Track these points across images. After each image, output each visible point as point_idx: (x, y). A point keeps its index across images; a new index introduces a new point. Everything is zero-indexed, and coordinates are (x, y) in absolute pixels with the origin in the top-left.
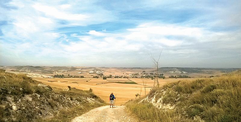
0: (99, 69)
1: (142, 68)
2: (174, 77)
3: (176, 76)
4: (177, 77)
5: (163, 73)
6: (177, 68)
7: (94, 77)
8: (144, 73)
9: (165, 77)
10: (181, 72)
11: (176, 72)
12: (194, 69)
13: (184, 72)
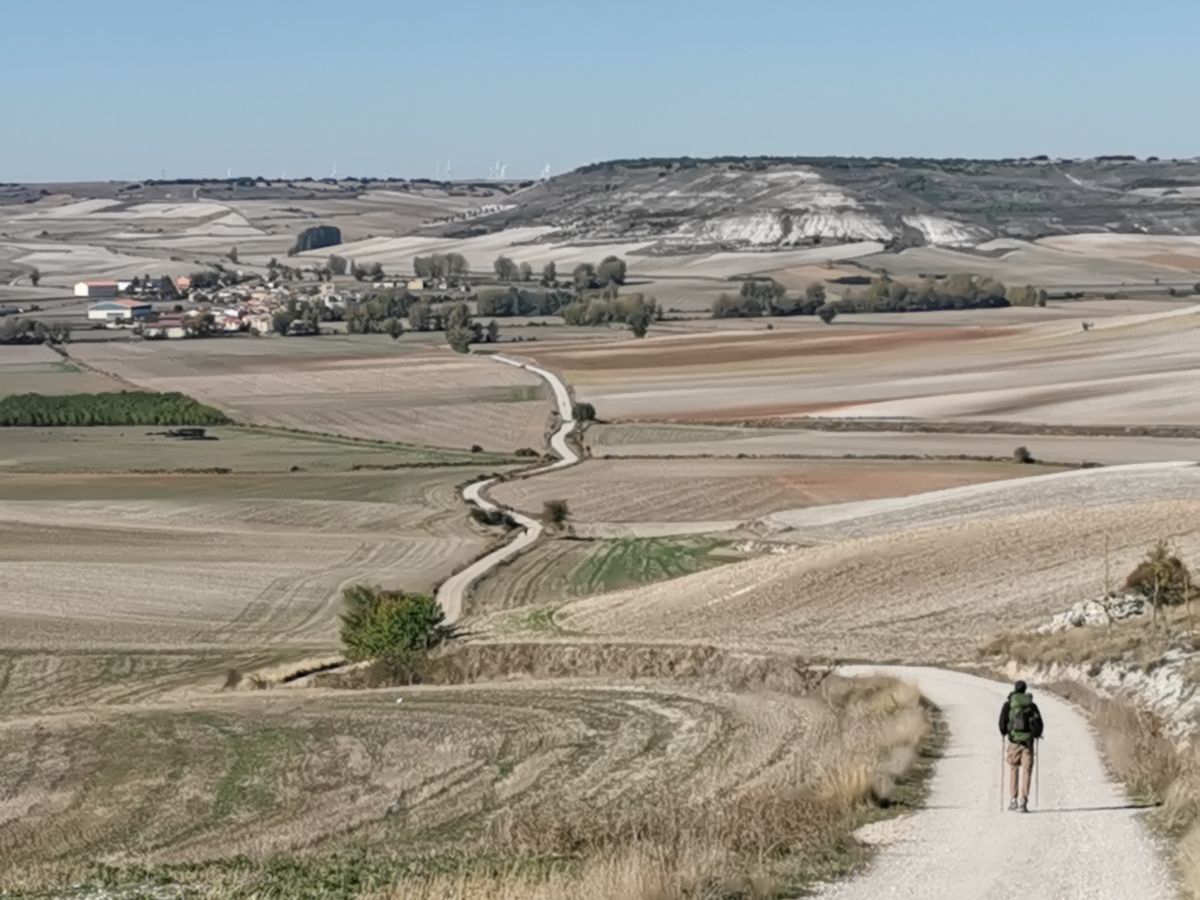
1: (287, 190)
2: (798, 310)
3: (817, 292)
4: (832, 297)
5: (619, 251)
9: (660, 313)
10: (887, 224)
11: (810, 230)
12: (1076, 176)
13: (930, 229)
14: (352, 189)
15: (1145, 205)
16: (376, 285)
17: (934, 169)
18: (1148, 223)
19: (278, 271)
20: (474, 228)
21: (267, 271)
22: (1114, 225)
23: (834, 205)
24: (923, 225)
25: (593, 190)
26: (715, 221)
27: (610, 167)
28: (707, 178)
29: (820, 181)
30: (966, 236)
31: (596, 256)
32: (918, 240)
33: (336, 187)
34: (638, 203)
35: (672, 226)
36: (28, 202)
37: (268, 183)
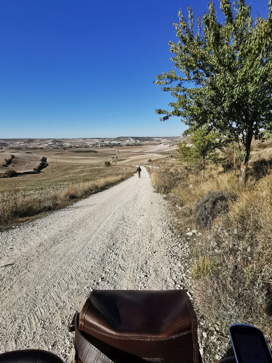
0: (59, 140)
4: (132, 145)
5: (120, 142)
6: (132, 138)
7: (54, 148)
8: (103, 142)
9: (122, 146)
11: (131, 141)
12: (146, 138)
14: (105, 138)
16: (106, 144)
17: (138, 137)
20: (112, 141)
21: (100, 143)
22: (148, 141)
24: (137, 141)
25: (118, 139)
28: (125, 138)
30: (140, 141)
34: (121, 139)
35: (123, 141)
36: (86, 139)
37: (100, 138)
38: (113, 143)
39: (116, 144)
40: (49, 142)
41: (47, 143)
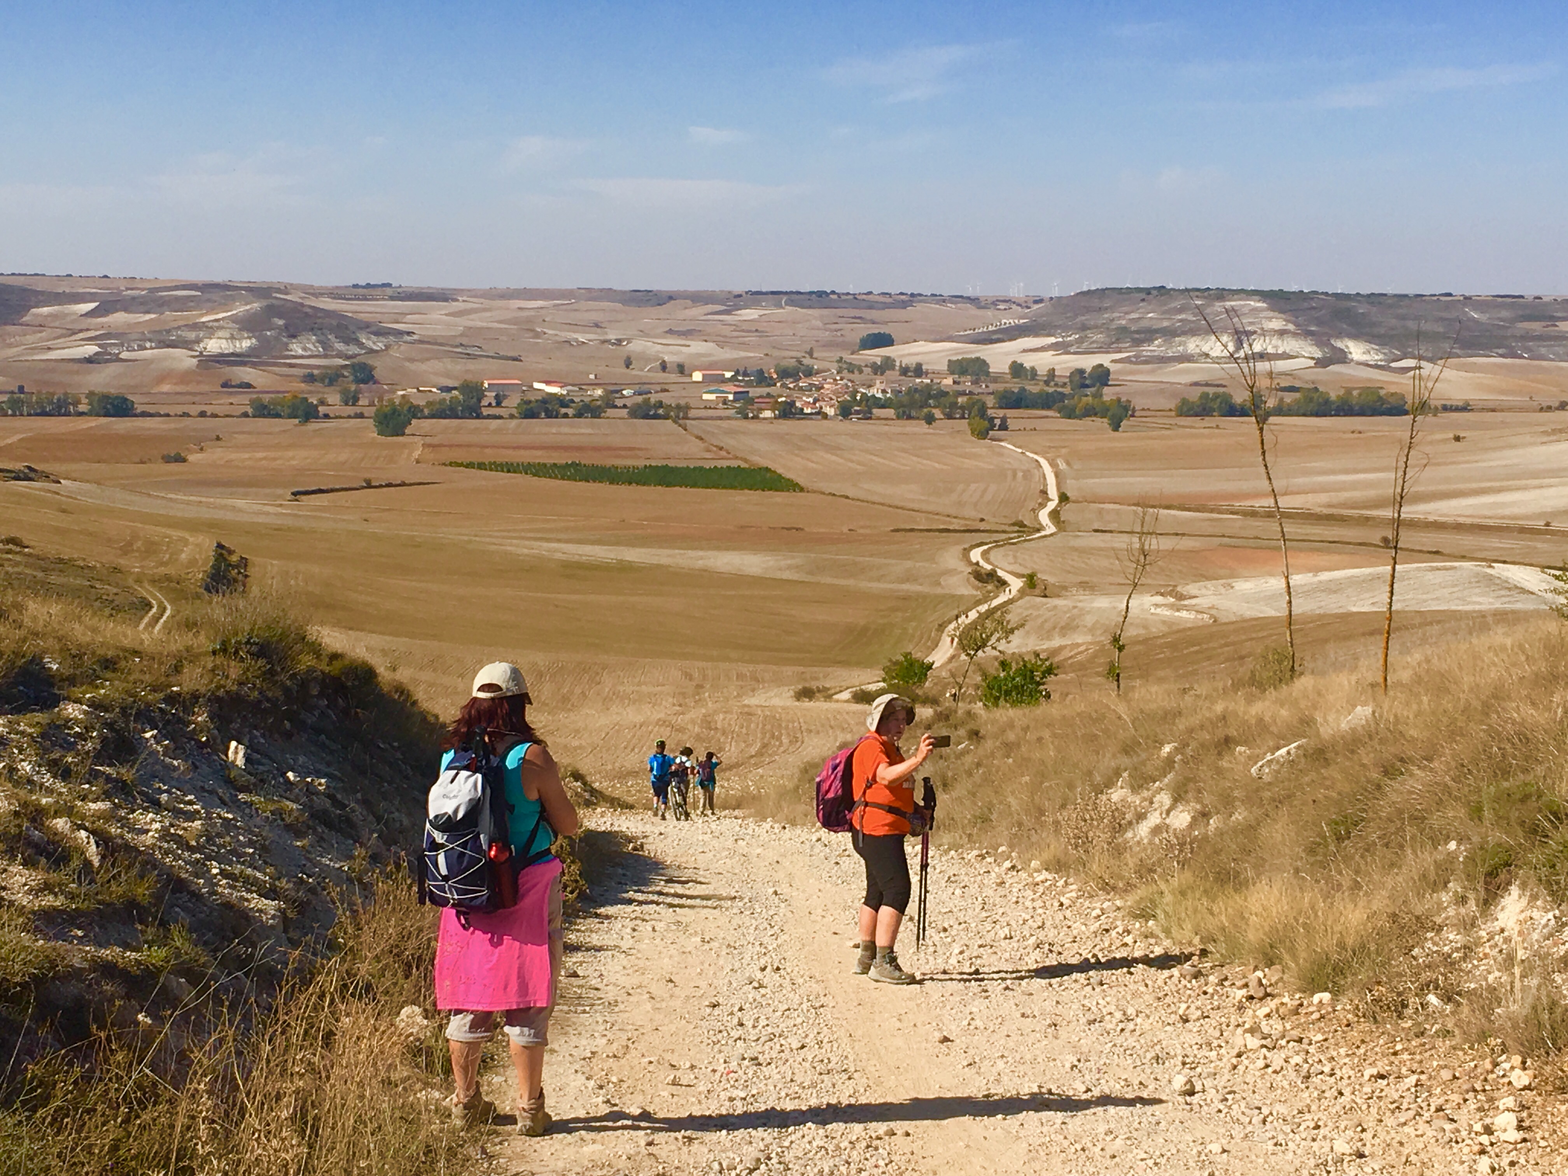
0: (327, 303)
1: (855, 300)
2: (1240, 412)
3: (1257, 398)
4: (1270, 402)
9: (1134, 410)
10: (1319, 344)
11: (1257, 347)
12: (1475, 310)
13: (1352, 350)
14: (903, 301)
15: (1526, 337)
16: (918, 380)
17: (1359, 302)
18: (1528, 350)
19: (845, 366)
20: (995, 337)
21: (836, 365)
22: (1500, 351)
23: (1277, 328)
24: (1347, 347)
25: (1088, 310)
26: (1183, 339)
27: (1102, 293)
28: (1177, 304)
29: (1268, 309)
30: (1381, 356)
31: (1088, 362)
32: (1342, 357)
33: (890, 300)
34: (1124, 322)
35: (1150, 341)
36: (659, 305)
37: (839, 295)
38: (1017, 369)
39: (1052, 373)
40: (210, 330)
41: (186, 344)
